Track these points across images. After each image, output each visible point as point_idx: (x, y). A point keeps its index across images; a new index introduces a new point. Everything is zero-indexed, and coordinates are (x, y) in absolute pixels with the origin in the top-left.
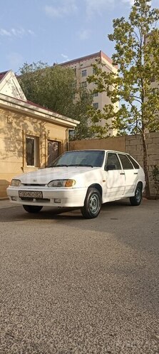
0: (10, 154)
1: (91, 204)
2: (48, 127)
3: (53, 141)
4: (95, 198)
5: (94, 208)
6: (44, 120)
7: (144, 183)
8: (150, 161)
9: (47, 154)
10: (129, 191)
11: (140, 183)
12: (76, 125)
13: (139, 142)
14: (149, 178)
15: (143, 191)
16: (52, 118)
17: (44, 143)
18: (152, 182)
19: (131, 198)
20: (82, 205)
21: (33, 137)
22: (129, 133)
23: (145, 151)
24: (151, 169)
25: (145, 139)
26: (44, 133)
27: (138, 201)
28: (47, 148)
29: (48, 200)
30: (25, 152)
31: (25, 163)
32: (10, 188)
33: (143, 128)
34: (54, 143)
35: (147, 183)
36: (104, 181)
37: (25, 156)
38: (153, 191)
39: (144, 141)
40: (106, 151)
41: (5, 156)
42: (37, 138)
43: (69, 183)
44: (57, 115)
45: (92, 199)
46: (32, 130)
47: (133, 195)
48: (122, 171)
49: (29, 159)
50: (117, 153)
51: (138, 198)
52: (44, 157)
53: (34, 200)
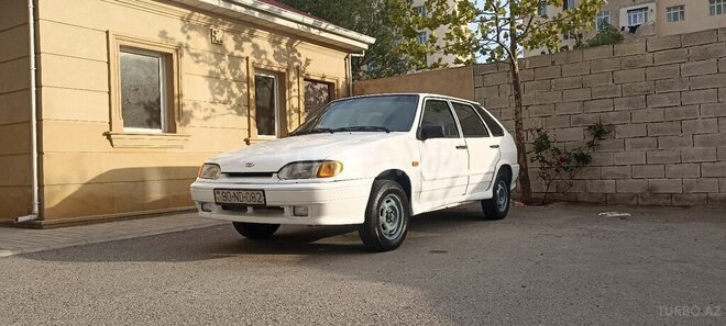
0: (220, 108)
1: (383, 219)
2: (305, 51)
3: (316, 82)
4: (393, 203)
5: (390, 227)
6: (296, 36)
7: (515, 168)
8: (531, 120)
9: (302, 109)
10: (480, 186)
11: (506, 169)
12: (366, 47)
13: (504, 80)
14: (528, 157)
15: (513, 186)
16: (314, 31)
17: (295, 86)
18: (534, 167)
19: (484, 202)
20: (361, 220)
21: (272, 72)
22: (482, 59)
23: (518, 97)
24: (531, 138)
25: (517, 70)
26: (296, 64)
27: (502, 210)
28: (302, 98)
29: (278, 210)
30: (253, 105)
31: (254, 130)
32: (198, 183)
33: (513, 47)
34: (319, 86)
35: (523, 169)
36: (415, 164)
37: (253, 113)
38: (538, 186)
39: (515, 75)
40: (422, 96)
41: (207, 114)
42: (281, 76)
43: (326, 168)
44: (324, 25)
45: (386, 206)
46: (271, 57)
47: (489, 194)
48: (461, 141)
49: (263, 121)
50: (450, 99)
51: (502, 202)
52: (295, 116)
53: (250, 209)
